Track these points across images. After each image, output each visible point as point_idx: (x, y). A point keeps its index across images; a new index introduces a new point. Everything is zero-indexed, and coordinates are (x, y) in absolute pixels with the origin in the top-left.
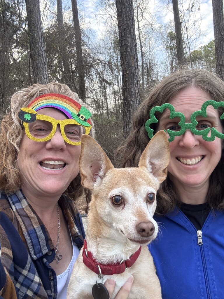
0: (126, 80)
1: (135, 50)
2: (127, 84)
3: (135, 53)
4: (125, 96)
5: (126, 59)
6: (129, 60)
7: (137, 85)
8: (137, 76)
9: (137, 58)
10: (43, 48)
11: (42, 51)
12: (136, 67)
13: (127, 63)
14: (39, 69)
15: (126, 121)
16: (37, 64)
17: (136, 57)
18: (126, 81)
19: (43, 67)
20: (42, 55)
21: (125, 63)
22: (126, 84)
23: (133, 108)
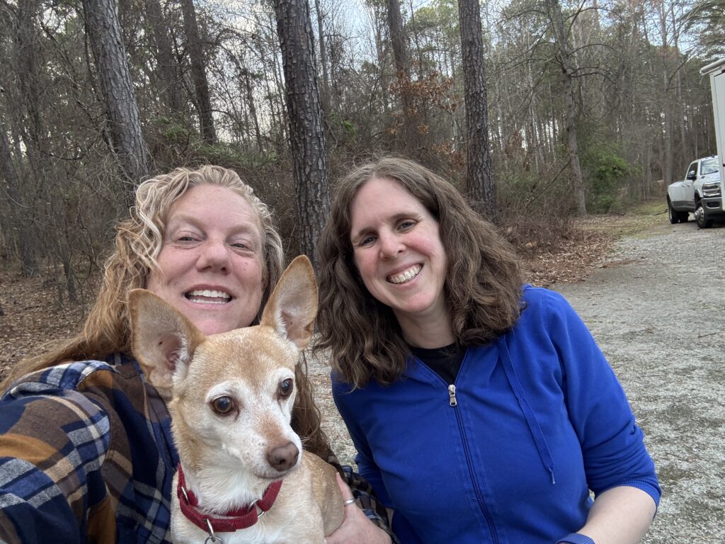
0: (293, 76)
1: (305, 15)
2: (296, 86)
3: (306, 21)
4: (292, 111)
5: (290, 34)
6: (295, 36)
7: (314, 88)
8: (314, 68)
9: (311, 32)
10: (111, 10)
11: (112, 16)
12: (311, 49)
13: (293, 41)
14: (108, 57)
15: (299, 161)
16: (103, 46)
17: (308, 30)
18: (292, 80)
19: (117, 52)
20: (111, 27)
21: (288, 43)
22: (294, 84)
23: (310, 135)
